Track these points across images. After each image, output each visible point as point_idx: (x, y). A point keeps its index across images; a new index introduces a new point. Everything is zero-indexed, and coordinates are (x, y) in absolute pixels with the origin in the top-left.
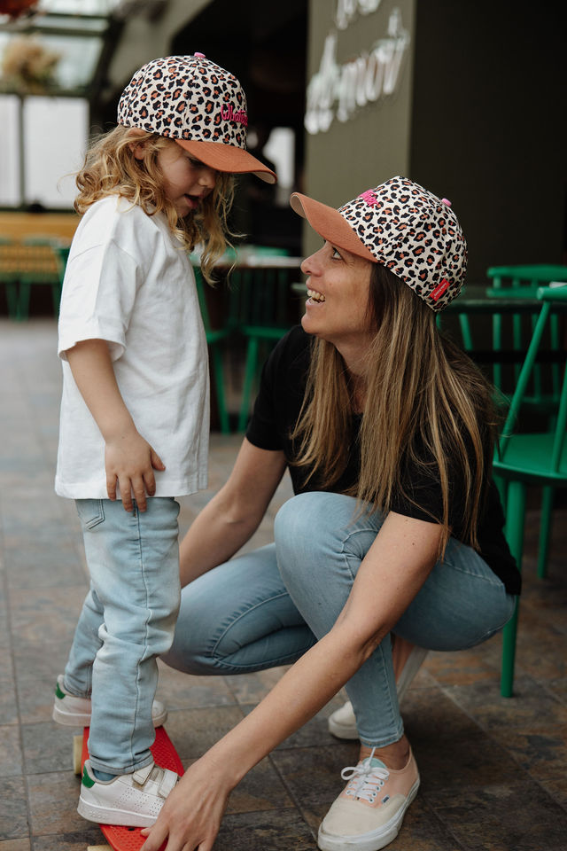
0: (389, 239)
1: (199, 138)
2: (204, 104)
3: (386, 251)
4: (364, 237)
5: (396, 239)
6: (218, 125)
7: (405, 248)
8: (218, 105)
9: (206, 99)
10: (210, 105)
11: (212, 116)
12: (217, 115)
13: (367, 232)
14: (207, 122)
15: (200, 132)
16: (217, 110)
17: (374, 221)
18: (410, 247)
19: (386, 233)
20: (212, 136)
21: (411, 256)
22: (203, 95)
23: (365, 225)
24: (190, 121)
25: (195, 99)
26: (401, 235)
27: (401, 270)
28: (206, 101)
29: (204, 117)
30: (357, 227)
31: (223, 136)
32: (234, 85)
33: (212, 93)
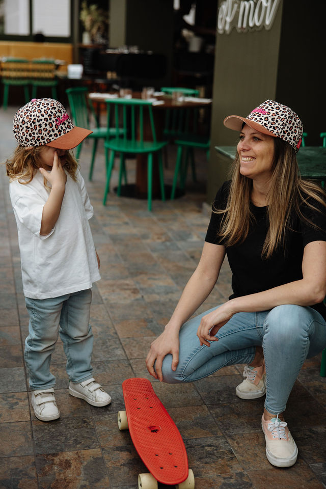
0: (279, 126)
1: (54, 139)
2: (48, 125)
3: (279, 132)
4: (268, 128)
5: (282, 125)
6: (58, 129)
7: (286, 128)
8: (53, 122)
9: (47, 123)
10: (50, 124)
11: (54, 127)
13: (269, 125)
15: (53, 136)
16: (54, 124)
17: (270, 119)
18: (288, 127)
19: (277, 124)
20: (58, 135)
21: (289, 131)
22: (45, 122)
23: (267, 122)
25: (43, 126)
26: (283, 123)
27: (286, 138)
28: (48, 124)
29: (51, 130)
30: (263, 124)
31: (63, 132)
32: (55, 108)
33: (49, 119)
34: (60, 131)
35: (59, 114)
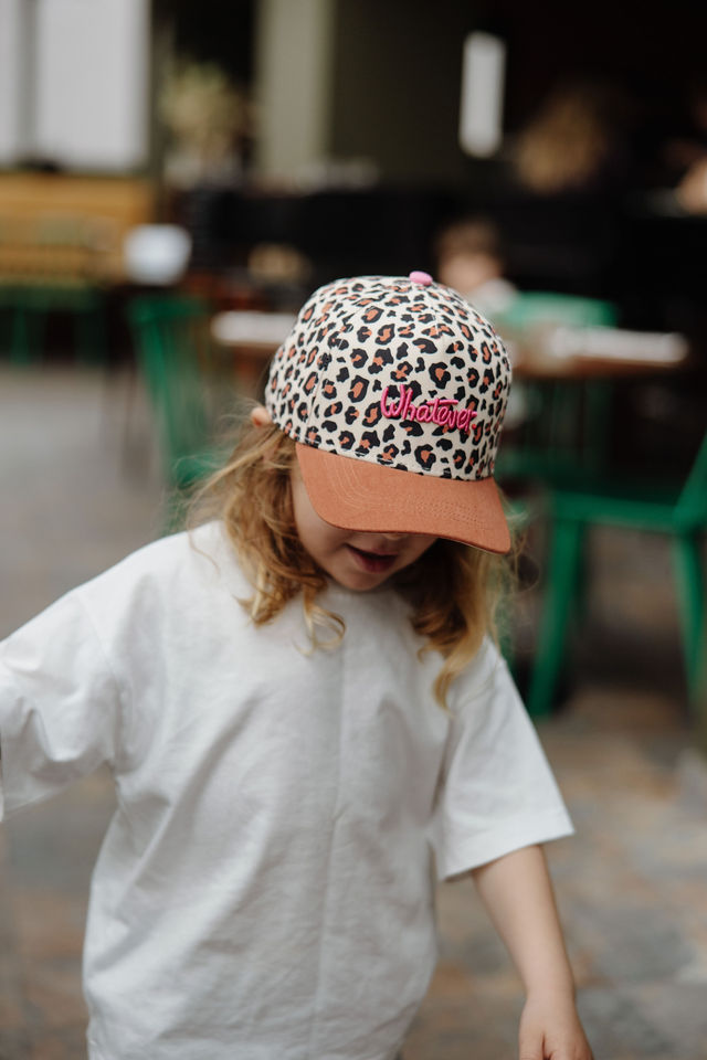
1: (331, 447)
2: (348, 382)
6: (371, 425)
8: (377, 386)
9: (353, 373)
10: (360, 386)
11: (361, 407)
12: (372, 406)
14: (350, 419)
15: (335, 436)
16: (373, 397)
20: (356, 445)
22: (349, 364)
24: (321, 412)
25: (334, 369)
28: (352, 377)
29: (345, 409)
31: (379, 450)
32: (431, 349)
33: (369, 363)
34: (372, 439)
35: (427, 384)
